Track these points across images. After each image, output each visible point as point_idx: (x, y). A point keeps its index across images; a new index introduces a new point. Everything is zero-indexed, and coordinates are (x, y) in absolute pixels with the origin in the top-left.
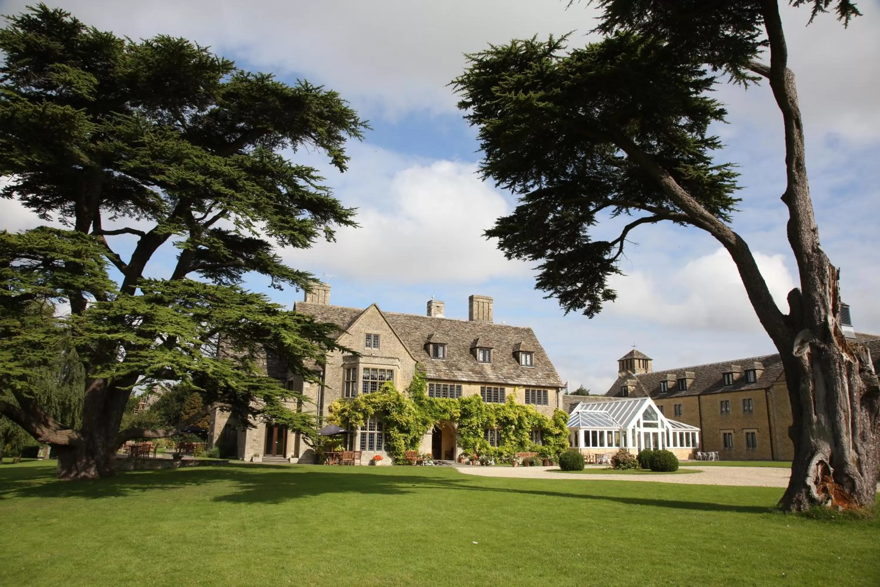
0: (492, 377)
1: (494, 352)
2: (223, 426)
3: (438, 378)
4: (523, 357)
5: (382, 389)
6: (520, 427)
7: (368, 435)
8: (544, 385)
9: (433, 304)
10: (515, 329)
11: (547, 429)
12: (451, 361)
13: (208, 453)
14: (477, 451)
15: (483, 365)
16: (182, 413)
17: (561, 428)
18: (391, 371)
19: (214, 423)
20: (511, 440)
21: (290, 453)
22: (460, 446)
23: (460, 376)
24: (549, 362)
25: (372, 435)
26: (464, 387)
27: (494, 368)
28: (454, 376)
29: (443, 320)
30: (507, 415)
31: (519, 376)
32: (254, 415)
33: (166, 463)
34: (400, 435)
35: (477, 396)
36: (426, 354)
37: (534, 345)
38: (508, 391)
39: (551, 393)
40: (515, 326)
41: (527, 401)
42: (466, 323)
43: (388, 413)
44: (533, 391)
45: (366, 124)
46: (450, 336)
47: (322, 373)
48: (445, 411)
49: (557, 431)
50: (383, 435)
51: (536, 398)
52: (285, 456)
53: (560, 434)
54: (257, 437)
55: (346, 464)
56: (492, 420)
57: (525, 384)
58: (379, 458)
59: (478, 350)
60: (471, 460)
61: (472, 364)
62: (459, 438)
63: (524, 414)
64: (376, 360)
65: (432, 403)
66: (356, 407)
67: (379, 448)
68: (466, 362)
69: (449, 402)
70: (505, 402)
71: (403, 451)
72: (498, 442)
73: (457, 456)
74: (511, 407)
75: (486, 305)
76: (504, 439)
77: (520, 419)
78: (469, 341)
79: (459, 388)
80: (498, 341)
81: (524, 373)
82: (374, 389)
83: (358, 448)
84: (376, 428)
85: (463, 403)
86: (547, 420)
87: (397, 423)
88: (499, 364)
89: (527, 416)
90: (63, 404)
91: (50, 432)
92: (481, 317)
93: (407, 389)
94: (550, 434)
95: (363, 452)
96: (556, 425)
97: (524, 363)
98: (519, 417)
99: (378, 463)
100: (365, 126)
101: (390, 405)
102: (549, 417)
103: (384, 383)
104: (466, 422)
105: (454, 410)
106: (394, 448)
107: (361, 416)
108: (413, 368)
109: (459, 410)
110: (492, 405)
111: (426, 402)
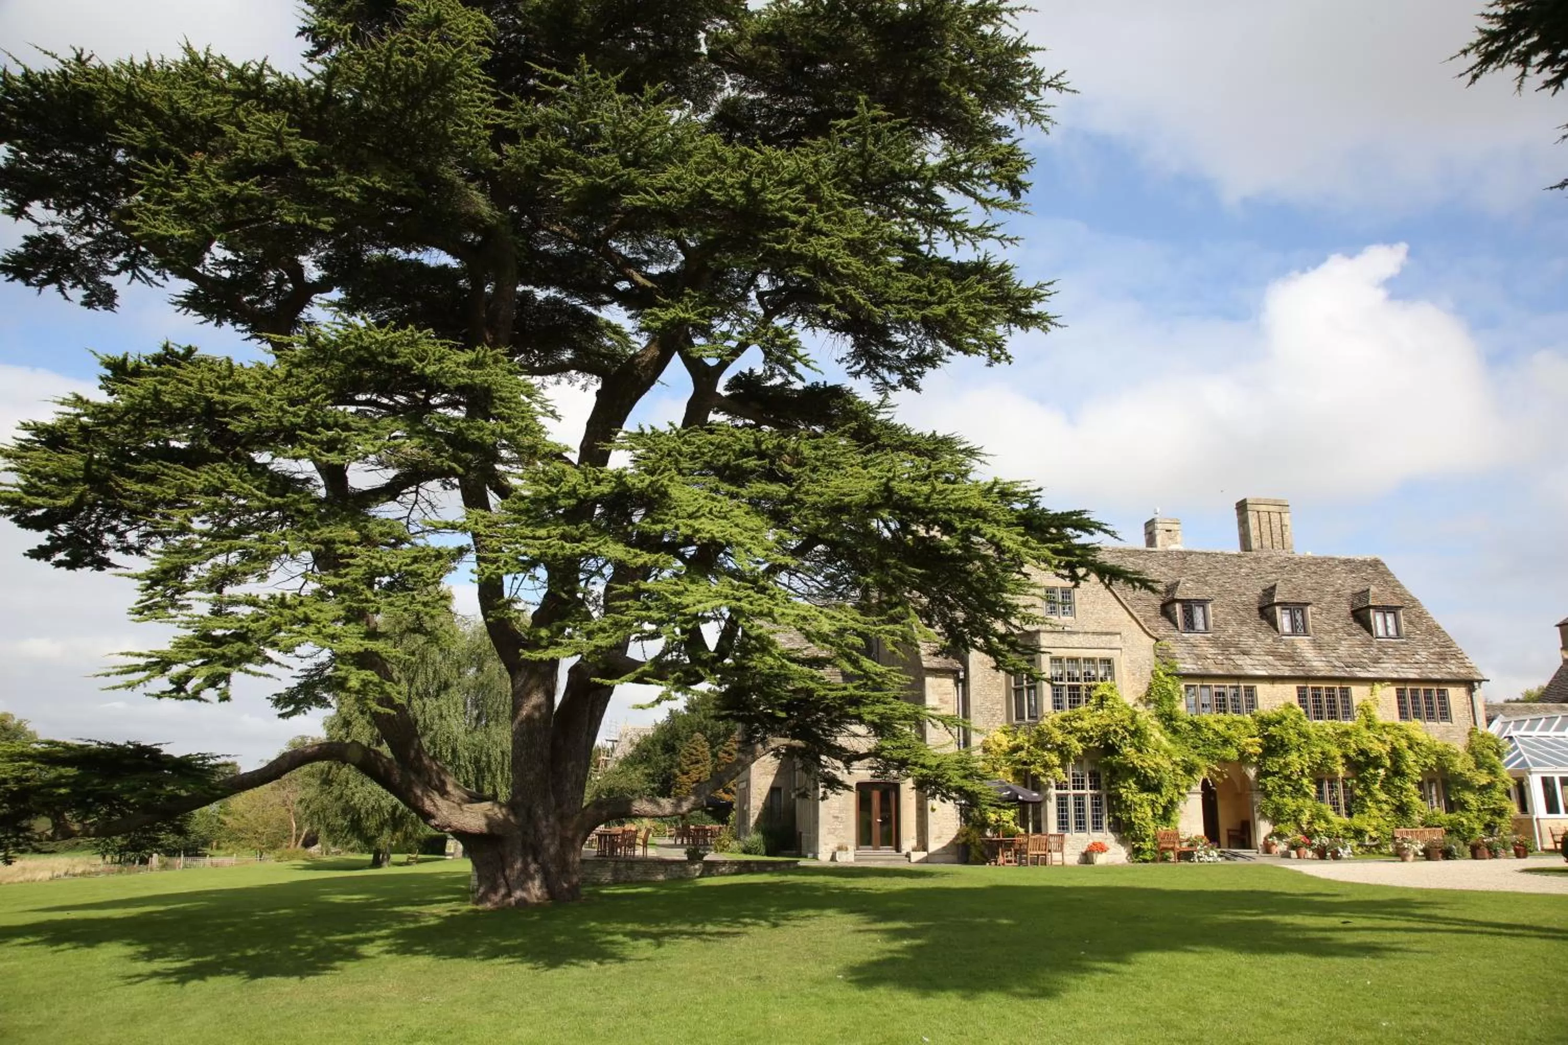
0: (1319, 665)
1: (1312, 614)
2: (765, 791)
3: (1204, 672)
4: (1377, 620)
5: (1093, 701)
6: (1397, 771)
7: (1071, 800)
8: (1438, 676)
9: (1159, 526)
10: (1346, 562)
11: (1460, 774)
12: (1223, 637)
13: (742, 846)
14: (1305, 827)
15: (1293, 643)
16: (677, 771)
17: (1492, 770)
18: (1108, 662)
19: (748, 786)
20: (1378, 802)
21: (909, 840)
22: (1264, 816)
23: (1249, 666)
24: (1438, 628)
25: (1079, 799)
26: (1262, 689)
27: (1318, 646)
28: (1237, 666)
29: (1190, 553)
30: (1366, 745)
31: (1376, 661)
32: (848, 763)
33: (674, 868)
34: (1144, 795)
35: (1291, 706)
36: (1168, 624)
37: (1394, 594)
38: (1358, 693)
39: (1456, 695)
40: (1344, 557)
41: (1403, 715)
42: (1239, 556)
43: (1111, 750)
44: (1414, 692)
45: (1061, 80)
46: (1210, 585)
47: (961, 674)
48: (1226, 742)
49: (1483, 779)
50: (1104, 797)
51: (1423, 705)
52: (898, 849)
53: (1490, 786)
54: (841, 811)
55: (1035, 862)
56: (1333, 758)
57: (1395, 676)
58: (1102, 849)
59: (1278, 609)
60: (1294, 847)
61: (1270, 640)
62: (1258, 799)
63: (1404, 743)
64: (1075, 640)
65: (1196, 726)
66: (1042, 741)
67: (1097, 826)
68: (1255, 636)
69: (1234, 721)
70: (1353, 719)
71: (1151, 832)
72: (1348, 807)
73: (1260, 841)
74: (1368, 727)
75: (1275, 518)
76: (1363, 799)
77: (1395, 754)
78: (1253, 594)
79: (1250, 691)
80: (1314, 590)
81: (1385, 653)
82: (1075, 702)
83: (1052, 825)
84: (1087, 783)
85: (1264, 723)
86: (1457, 755)
87: (1133, 771)
88: (1326, 638)
89: (1410, 747)
90: (477, 761)
91: (450, 807)
92: (1267, 543)
93: (1140, 699)
94: (1467, 785)
95: (1067, 835)
96: (1479, 765)
97: (1381, 632)
98: (1394, 749)
99: (1100, 859)
100: (1059, 87)
101: (1116, 732)
102: (1459, 745)
103: (1095, 688)
104: (1273, 764)
105: (1245, 740)
106: (1130, 825)
107: (1055, 759)
108: (1150, 654)
109: (1257, 739)
110: (1328, 725)
111: (1184, 725)
